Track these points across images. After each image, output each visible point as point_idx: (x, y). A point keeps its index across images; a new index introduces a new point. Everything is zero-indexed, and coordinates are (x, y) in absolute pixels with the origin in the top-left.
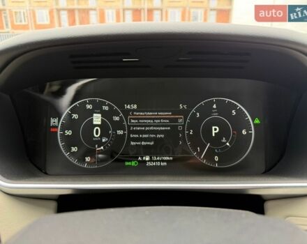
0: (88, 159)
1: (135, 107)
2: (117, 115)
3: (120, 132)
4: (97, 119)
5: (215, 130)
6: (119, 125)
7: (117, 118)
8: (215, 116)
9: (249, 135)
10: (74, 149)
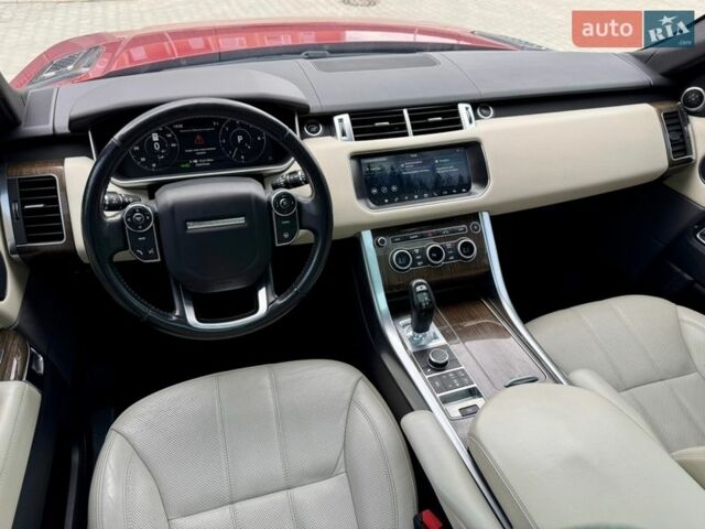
0: (154, 165)
1: (181, 126)
2: (169, 133)
3: (173, 145)
4: (155, 137)
5: (240, 138)
6: (172, 140)
7: (170, 136)
8: (239, 129)
9: (262, 140)
10: (143, 159)
